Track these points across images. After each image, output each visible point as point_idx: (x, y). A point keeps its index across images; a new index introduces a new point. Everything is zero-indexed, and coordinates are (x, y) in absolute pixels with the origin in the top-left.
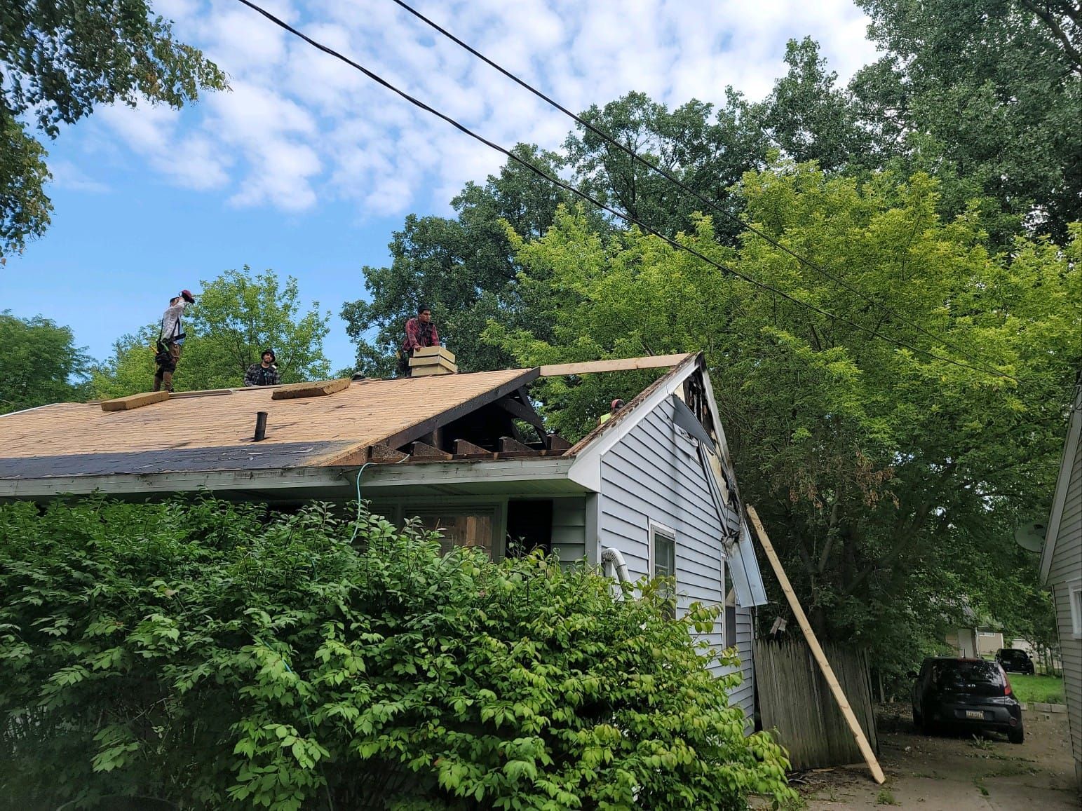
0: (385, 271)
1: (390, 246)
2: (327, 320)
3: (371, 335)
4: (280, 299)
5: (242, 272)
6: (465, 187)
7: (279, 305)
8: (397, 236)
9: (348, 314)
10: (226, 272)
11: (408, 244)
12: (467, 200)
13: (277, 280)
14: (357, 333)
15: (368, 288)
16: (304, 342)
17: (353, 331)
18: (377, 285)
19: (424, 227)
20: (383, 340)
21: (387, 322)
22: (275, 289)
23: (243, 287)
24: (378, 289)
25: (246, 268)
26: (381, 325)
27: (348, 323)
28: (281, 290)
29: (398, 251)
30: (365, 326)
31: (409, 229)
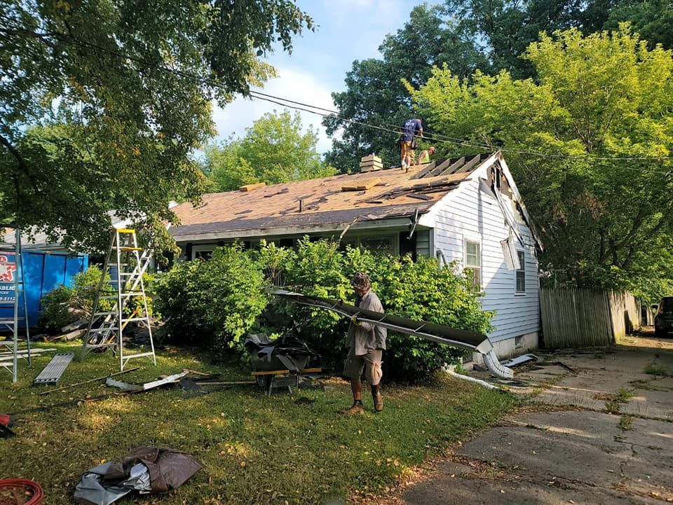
0: (344, 94)
1: (346, 80)
2: (317, 134)
3: (339, 134)
4: (292, 124)
5: (273, 113)
6: (385, 38)
7: (292, 128)
8: (349, 74)
9: (325, 123)
10: (265, 114)
11: (356, 79)
12: (387, 45)
13: (290, 114)
14: (332, 133)
15: (335, 105)
16: (306, 147)
17: (330, 132)
18: (340, 103)
19: (363, 67)
20: (346, 136)
21: (348, 125)
22: (289, 119)
23: (273, 121)
24: (341, 105)
25: (275, 111)
26: (345, 127)
27: (326, 128)
28: (292, 118)
29: (350, 82)
30: (335, 128)
31: (355, 69)
